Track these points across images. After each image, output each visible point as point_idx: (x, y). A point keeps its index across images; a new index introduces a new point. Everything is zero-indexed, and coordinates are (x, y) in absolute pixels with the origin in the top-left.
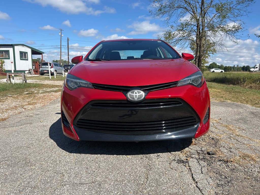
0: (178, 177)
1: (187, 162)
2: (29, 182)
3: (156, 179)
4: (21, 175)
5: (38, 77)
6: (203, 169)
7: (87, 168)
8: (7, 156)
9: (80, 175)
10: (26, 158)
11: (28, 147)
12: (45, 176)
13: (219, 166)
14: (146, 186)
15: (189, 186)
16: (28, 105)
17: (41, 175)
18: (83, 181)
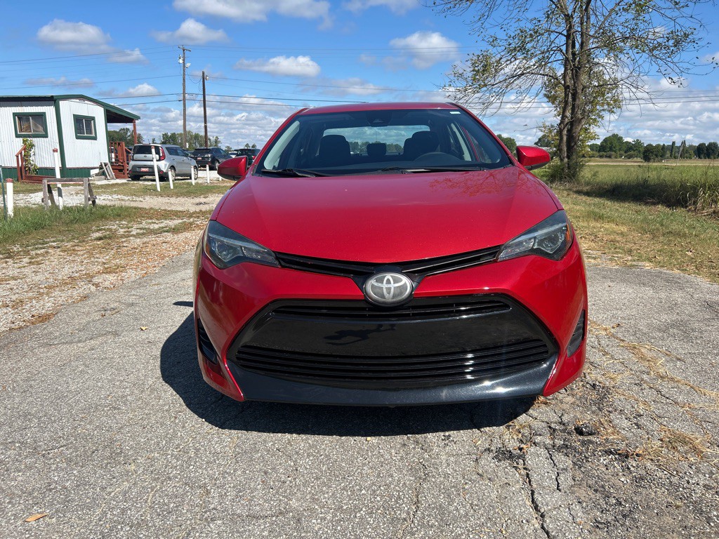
0: (496, 499)
1: (521, 456)
2: (123, 509)
3: (440, 505)
4: (103, 489)
5: (125, 187)
6: (562, 477)
7: (266, 473)
8: (64, 434)
9: (248, 491)
10: (112, 441)
11: (115, 408)
12: (162, 492)
13: (604, 469)
14: (412, 525)
15: (522, 527)
16: (103, 273)
17: (152, 490)
18: (258, 508)
